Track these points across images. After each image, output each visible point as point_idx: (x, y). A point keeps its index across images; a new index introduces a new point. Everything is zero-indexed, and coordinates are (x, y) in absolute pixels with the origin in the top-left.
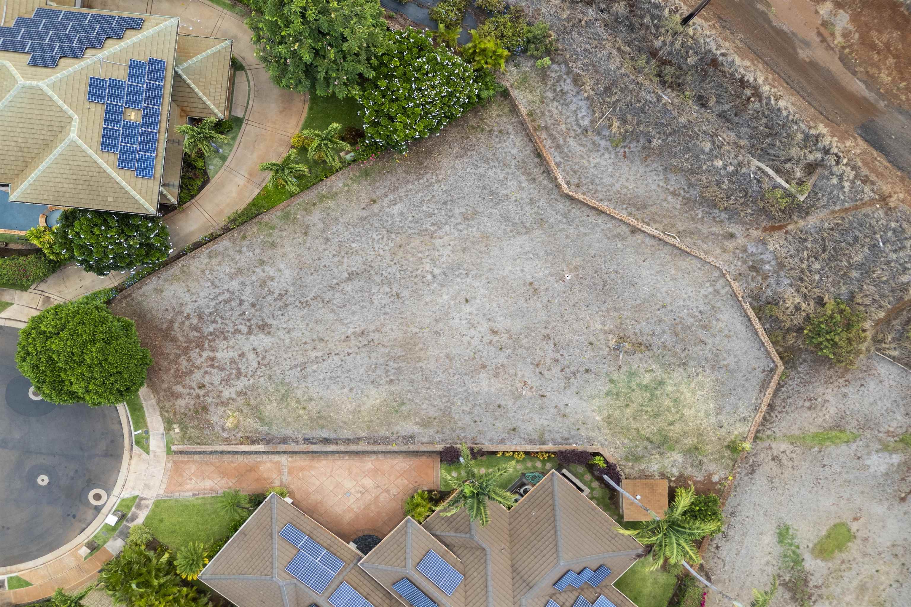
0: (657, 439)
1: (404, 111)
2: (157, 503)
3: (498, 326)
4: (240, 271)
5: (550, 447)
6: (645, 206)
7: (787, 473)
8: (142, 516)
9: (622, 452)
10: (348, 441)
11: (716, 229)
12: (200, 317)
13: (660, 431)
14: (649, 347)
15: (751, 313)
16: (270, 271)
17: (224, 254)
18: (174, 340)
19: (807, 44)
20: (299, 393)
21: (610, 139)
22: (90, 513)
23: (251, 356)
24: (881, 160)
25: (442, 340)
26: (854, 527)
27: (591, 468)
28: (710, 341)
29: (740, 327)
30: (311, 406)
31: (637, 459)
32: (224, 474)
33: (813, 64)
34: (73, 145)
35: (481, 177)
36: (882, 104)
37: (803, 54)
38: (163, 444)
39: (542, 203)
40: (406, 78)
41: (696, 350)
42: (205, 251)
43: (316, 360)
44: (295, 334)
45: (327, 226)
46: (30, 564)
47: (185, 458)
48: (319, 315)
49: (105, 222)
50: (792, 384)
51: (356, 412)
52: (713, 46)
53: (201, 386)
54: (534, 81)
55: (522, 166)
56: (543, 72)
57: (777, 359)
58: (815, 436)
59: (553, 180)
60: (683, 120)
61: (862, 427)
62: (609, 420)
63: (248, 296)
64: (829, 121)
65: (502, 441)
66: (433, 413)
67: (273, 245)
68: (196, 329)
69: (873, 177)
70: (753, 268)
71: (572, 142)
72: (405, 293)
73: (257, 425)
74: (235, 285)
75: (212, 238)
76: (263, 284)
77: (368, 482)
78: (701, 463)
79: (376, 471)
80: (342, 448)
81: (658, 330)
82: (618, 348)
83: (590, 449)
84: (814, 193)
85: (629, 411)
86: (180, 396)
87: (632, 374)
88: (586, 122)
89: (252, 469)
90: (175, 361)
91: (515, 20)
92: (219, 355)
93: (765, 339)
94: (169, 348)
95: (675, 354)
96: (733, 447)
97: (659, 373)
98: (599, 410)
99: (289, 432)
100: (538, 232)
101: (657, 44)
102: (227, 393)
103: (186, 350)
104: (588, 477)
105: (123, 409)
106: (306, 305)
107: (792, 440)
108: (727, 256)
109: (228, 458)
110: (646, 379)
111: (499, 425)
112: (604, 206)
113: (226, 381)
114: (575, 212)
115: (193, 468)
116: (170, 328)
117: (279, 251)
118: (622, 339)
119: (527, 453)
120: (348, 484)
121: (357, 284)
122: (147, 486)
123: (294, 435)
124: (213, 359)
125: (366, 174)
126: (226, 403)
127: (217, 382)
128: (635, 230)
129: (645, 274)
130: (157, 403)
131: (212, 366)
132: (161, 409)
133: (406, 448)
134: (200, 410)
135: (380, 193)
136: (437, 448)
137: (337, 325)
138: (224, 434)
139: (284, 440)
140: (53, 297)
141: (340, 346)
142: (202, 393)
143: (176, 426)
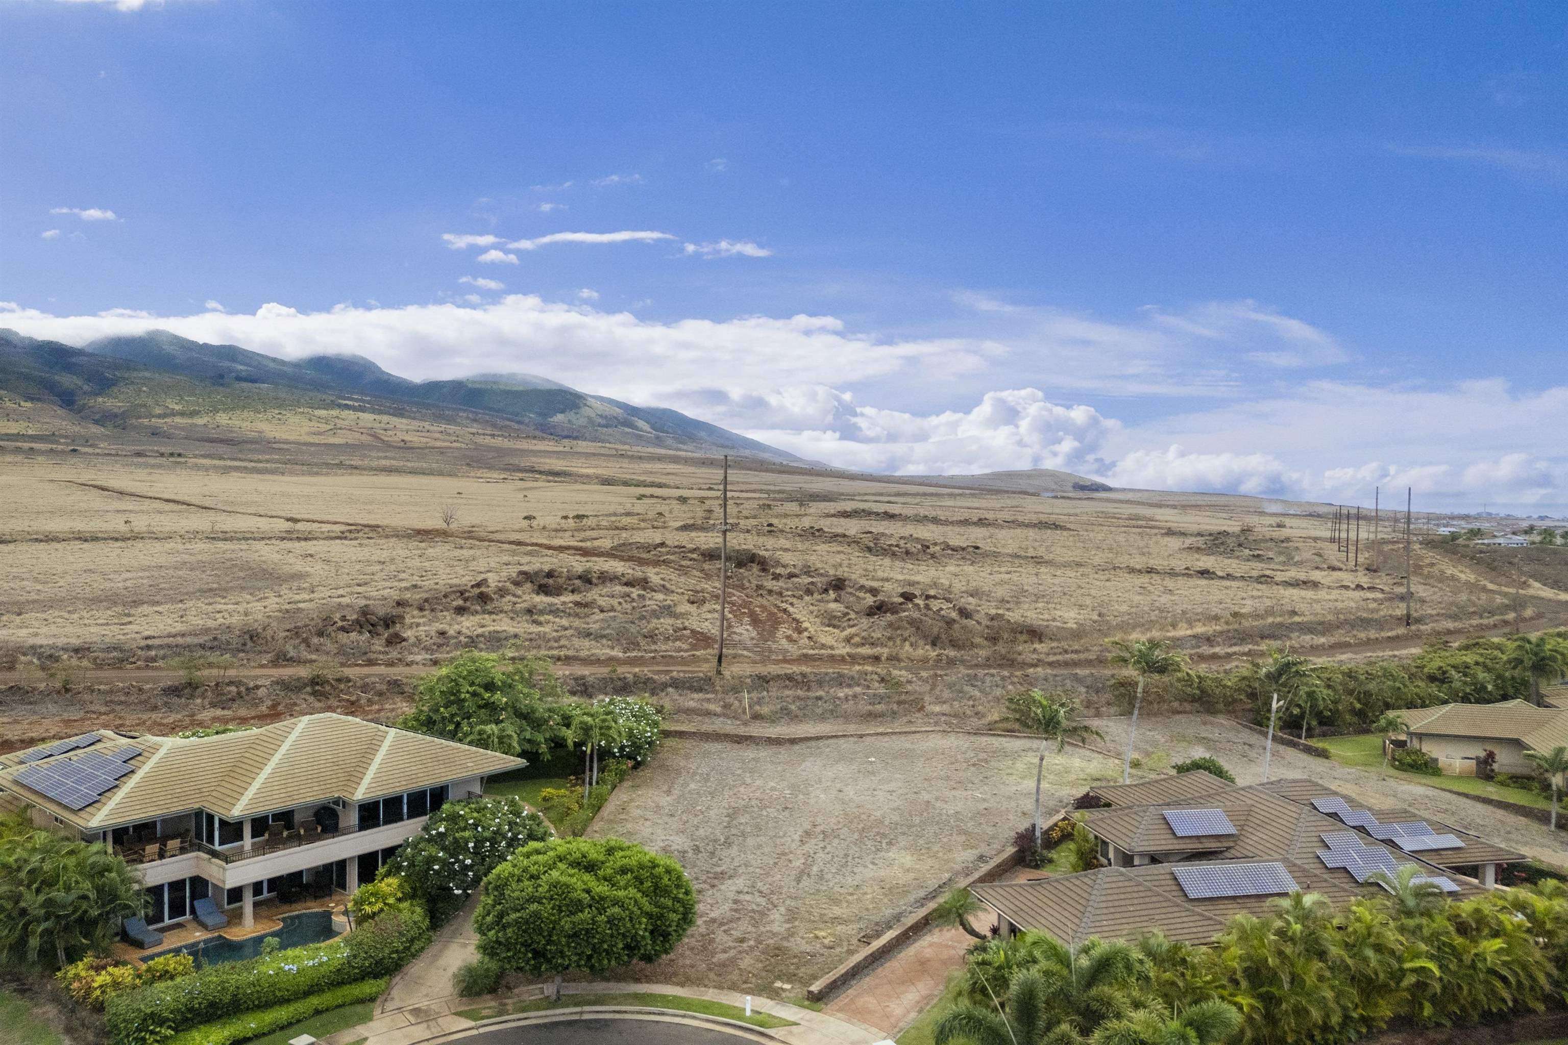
20: (839, 890)
21: (765, 721)
30: (867, 889)
32: (908, 982)
38: (794, 1008)
47: (842, 1001)
53: (742, 940)
73: (854, 926)
86: (733, 960)
102: (777, 928)
108: (928, 726)
109: (883, 972)
113: (759, 923)
114: (812, 744)
123: (898, 910)
124: (714, 921)
125: (636, 787)
126: (791, 934)
127: (750, 929)
128: (861, 736)
129: (908, 745)
130: (720, 987)
131: (722, 924)
132: (733, 987)
133: (992, 864)
134: (778, 952)
135: (665, 788)
136: (1011, 850)
137: (778, 841)
138: (838, 950)
139: (898, 918)
140: (423, 1004)
141: (809, 847)
142: (752, 943)
143: (778, 984)
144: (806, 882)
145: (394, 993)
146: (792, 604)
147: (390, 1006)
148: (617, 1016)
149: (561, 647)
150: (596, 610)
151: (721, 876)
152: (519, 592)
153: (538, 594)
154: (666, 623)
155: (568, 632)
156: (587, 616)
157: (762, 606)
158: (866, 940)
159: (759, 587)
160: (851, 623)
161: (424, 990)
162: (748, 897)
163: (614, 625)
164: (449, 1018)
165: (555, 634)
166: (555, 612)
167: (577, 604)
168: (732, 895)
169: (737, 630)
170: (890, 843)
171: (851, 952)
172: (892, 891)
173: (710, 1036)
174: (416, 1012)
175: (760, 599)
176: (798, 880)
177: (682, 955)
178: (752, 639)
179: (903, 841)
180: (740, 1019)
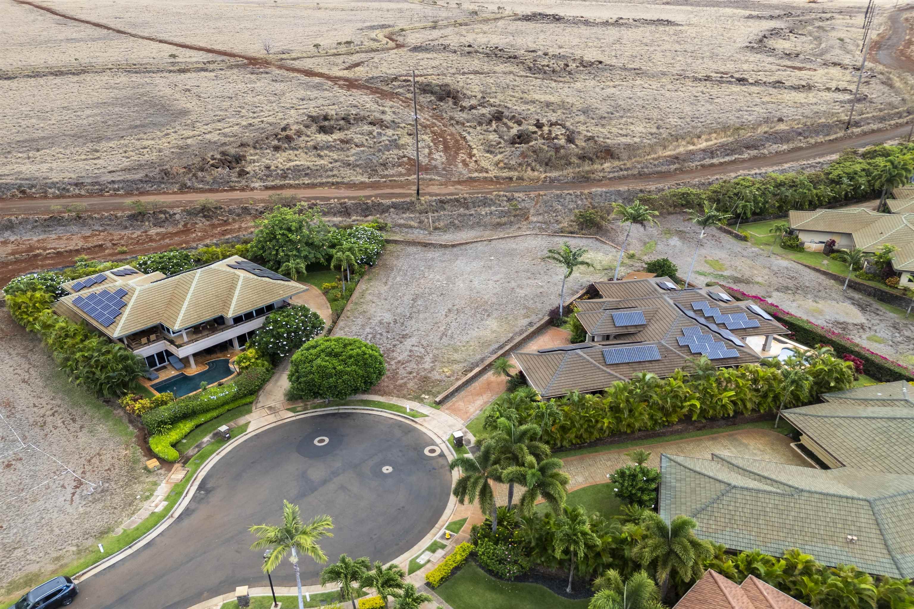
2: (468, 427)
4: (363, 326)
5: (582, 292)
11: (512, 229)
17: (347, 326)
20: (459, 344)
21: (441, 231)
22: (440, 460)
26: (710, 259)
30: (471, 344)
34: (246, 278)
38: (428, 407)
39: (447, 253)
42: (336, 330)
43: (446, 330)
44: (422, 329)
46: (447, 512)
47: (447, 402)
48: (421, 317)
53: (410, 373)
54: (392, 234)
56: (392, 231)
61: (650, 238)
63: (380, 330)
70: (540, 229)
71: (430, 237)
73: (461, 365)
74: (368, 331)
76: (381, 323)
86: (405, 384)
88: (427, 232)
92: (399, 359)
102: (426, 366)
105: (383, 413)
106: (410, 318)
108: (528, 232)
113: (419, 363)
114: (463, 247)
115: (461, 404)
122: (451, 426)
123: (483, 356)
124: (399, 362)
125: (370, 280)
126: (433, 369)
127: (415, 367)
128: (490, 241)
129: (514, 246)
130: (398, 397)
131: (403, 364)
132: (404, 397)
133: (535, 327)
134: (425, 379)
135: (384, 280)
136: (547, 318)
137: (435, 315)
138: (452, 378)
139: (482, 360)
140: (272, 405)
141: (448, 319)
142: (415, 374)
143: (423, 396)
144: (444, 339)
145: (260, 399)
146: (469, 133)
147: (259, 405)
148: (354, 411)
149: (333, 176)
150: (353, 146)
151: (404, 337)
152: (309, 133)
153: (320, 133)
154: (393, 154)
155: (338, 164)
156: (348, 149)
157: (452, 135)
158: (465, 373)
159: (452, 118)
160: (501, 150)
161: (273, 398)
162: (416, 348)
163: (363, 157)
164: (284, 412)
165: (330, 165)
166: (329, 147)
167: (342, 141)
168: (409, 348)
169: (434, 156)
170: (488, 316)
171: (457, 379)
172: (484, 344)
173: (392, 421)
174: (270, 408)
175: (451, 128)
176: (441, 339)
177: (383, 381)
178: (443, 163)
179: (495, 314)
180: (404, 413)
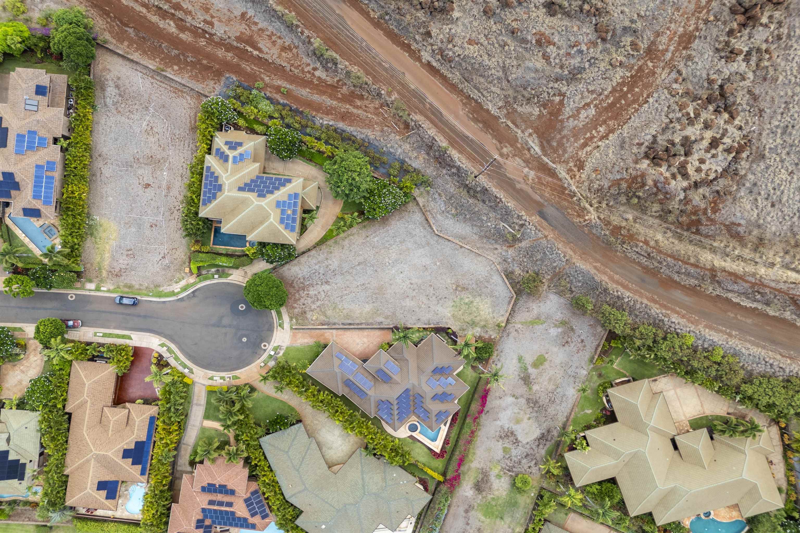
0: (470, 322)
1: (379, 207)
2: (287, 348)
3: (413, 282)
4: (319, 262)
5: (432, 326)
6: (465, 238)
7: (521, 336)
8: (282, 353)
9: (458, 327)
10: (358, 324)
11: (491, 246)
12: (304, 279)
13: (472, 320)
14: (467, 289)
15: (504, 277)
16: (330, 262)
17: (313, 256)
18: (294, 287)
19: (519, 183)
20: (340, 306)
21: (452, 215)
22: (262, 352)
23: (322, 293)
24: (545, 223)
25: (393, 287)
26: (546, 356)
27: (447, 334)
28: (489, 287)
29: (500, 281)
30: (344, 311)
31: (464, 330)
32: (311, 337)
33: (521, 190)
34: (271, 222)
35: (406, 228)
36: (546, 204)
37: (518, 186)
38: (289, 326)
39: (428, 237)
40: (380, 196)
41: (484, 290)
42: (306, 255)
43: (346, 295)
44: (338, 285)
45: (350, 246)
46: (240, 371)
47: (297, 331)
48: (347, 278)
49: (277, 247)
50: (521, 302)
51: (361, 313)
52: (485, 185)
53: (304, 304)
54: (425, 194)
55: (421, 224)
56: (428, 192)
57: (513, 293)
58: (530, 322)
59: (432, 229)
60: (476, 209)
61: (547, 318)
62: (453, 316)
63: (322, 271)
64: (527, 210)
65: (415, 324)
66: (389, 314)
67: (331, 252)
68: (302, 283)
69: (542, 229)
70: (504, 260)
71: (438, 216)
72: (379, 270)
73: (324, 318)
74: (317, 267)
75: (309, 250)
76: (327, 266)
77: (365, 340)
78: (487, 331)
79: (368, 335)
80: (356, 327)
81: (471, 283)
82: (456, 290)
83: (447, 327)
84: (523, 234)
85: (460, 312)
86: (296, 308)
87: (461, 299)
88: (443, 209)
89: (322, 335)
90: (294, 295)
91: (418, 174)
92: (310, 293)
93: (509, 286)
94: (292, 290)
95: (477, 292)
96: (498, 326)
97: (471, 299)
98: (450, 311)
99: (336, 321)
100: (427, 248)
101: (467, 182)
102: (313, 307)
103: (298, 291)
104: (447, 337)
105: (274, 313)
106: (343, 274)
107: (522, 324)
108: (495, 256)
109: (313, 331)
110: (467, 300)
111: (413, 318)
112: (450, 238)
113: (313, 302)
114: (440, 240)
115: (300, 335)
116: (292, 283)
117: (333, 254)
118: (458, 286)
119: (424, 328)
120: (358, 341)
121: (361, 266)
122: (283, 342)
126: (313, 310)
127: (310, 303)
128: (461, 247)
130: (287, 311)
131: (308, 296)
132: (289, 313)
133: (379, 327)
134: (304, 313)
136: (392, 327)
138: (313, 322)
139: (334, 324)
143: (295, 320)
158: (320, 324)
171: (313, 325)
173: (271, 320)
180: (279, 320)
